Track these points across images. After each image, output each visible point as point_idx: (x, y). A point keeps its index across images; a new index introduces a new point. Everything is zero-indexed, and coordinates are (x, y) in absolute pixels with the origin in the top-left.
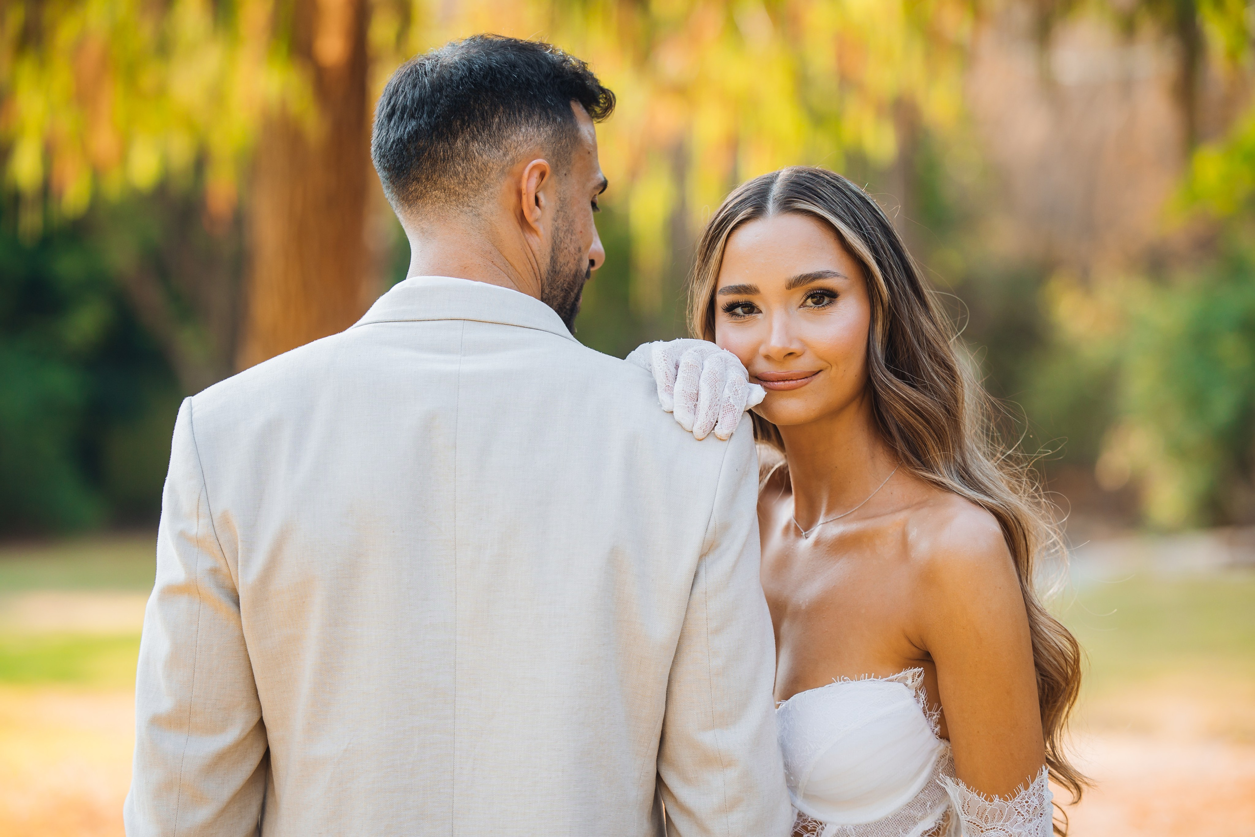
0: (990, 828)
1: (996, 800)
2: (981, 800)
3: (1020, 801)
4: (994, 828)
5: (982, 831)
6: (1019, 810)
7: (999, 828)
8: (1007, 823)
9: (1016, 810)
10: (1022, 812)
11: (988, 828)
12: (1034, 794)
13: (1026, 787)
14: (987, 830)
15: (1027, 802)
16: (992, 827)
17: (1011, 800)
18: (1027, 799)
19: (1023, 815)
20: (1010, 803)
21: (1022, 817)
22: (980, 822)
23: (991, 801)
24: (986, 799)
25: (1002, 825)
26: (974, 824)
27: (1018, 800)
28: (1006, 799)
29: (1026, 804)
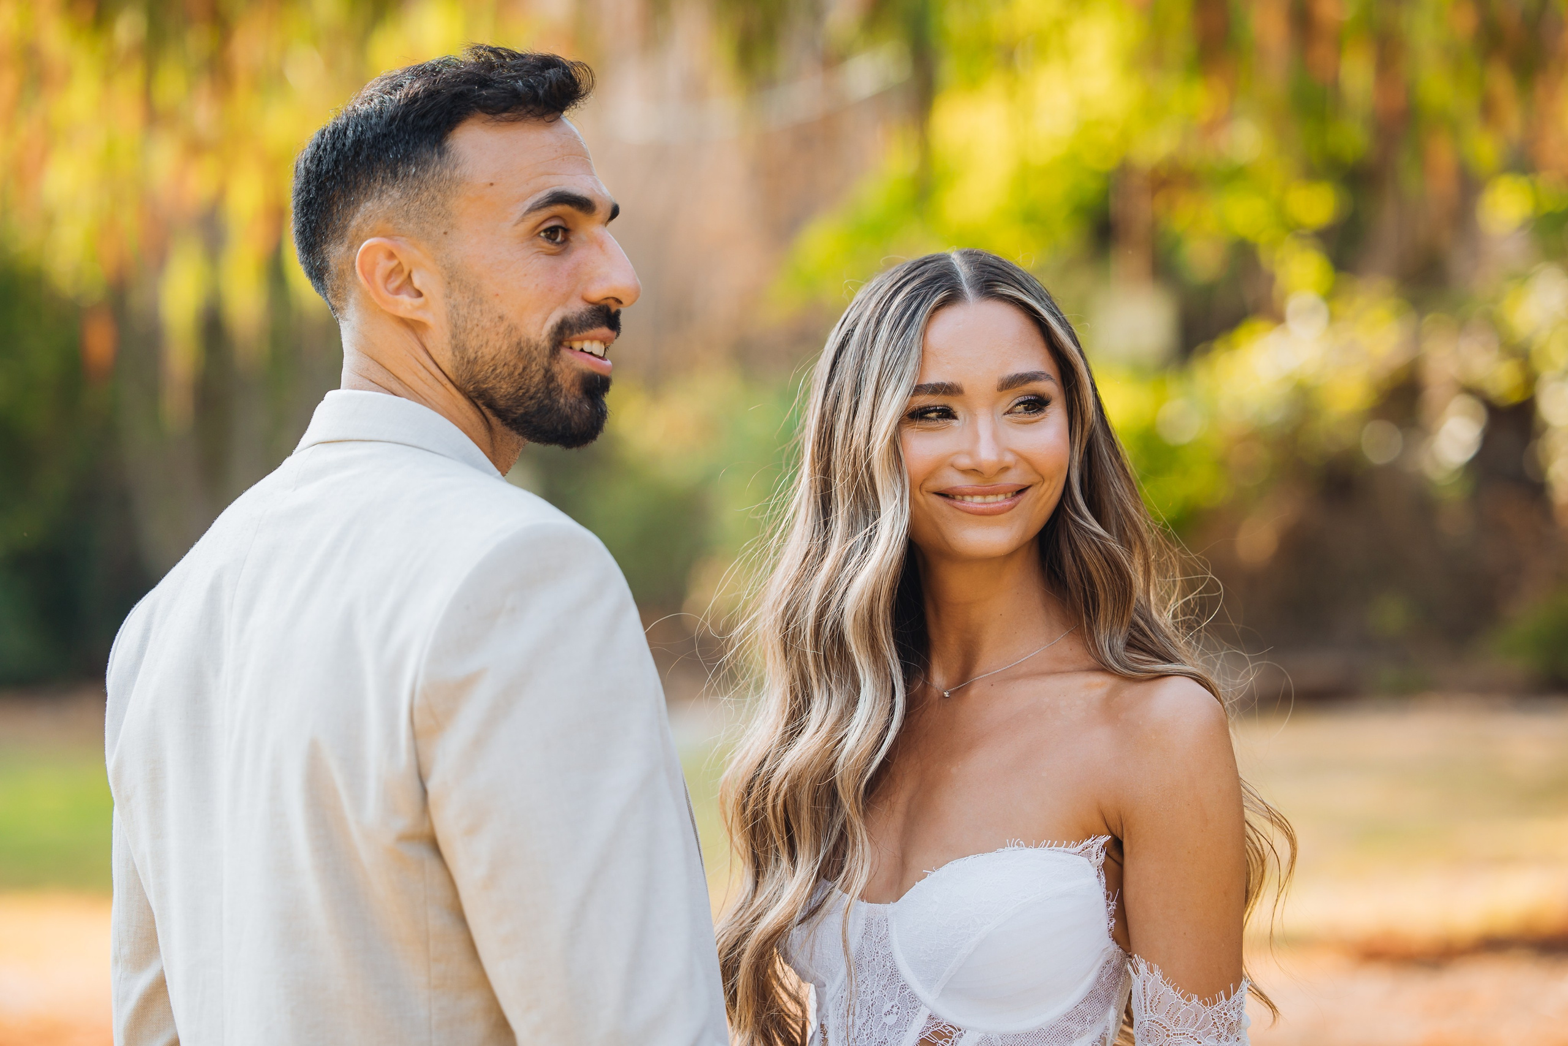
0: (1179, 1032)
1: (1195, 1000)
2: (1176, 996)
3: (1219, 1010)
4: (1184, 1034)
5: (1168, 1036)
6: (1216, 1020)
7: (1190, 1035)
8: (1199, 1031)
9: (1213, 1019)
10: (1218, 1024)
11: (1176, 1032)
12: (1234, 1008)
13: (1228, 998)
14: (1174, 1034)
15: (1225, 1014)
16: (1182, 1032)
17: (1210, 1006)
18: (1226, 1011)
19: (1218, 1028)
20: (1208, 1009)
21: (1217, 1030)
22: (1169, 1023)
23: (1189, 1000)
24: (1183, 996)
25: (1194, 1032)
26: (1161, 1025)
27: (1217, 1009)
28: (1205, 1003)
29: (1224, 1016)
